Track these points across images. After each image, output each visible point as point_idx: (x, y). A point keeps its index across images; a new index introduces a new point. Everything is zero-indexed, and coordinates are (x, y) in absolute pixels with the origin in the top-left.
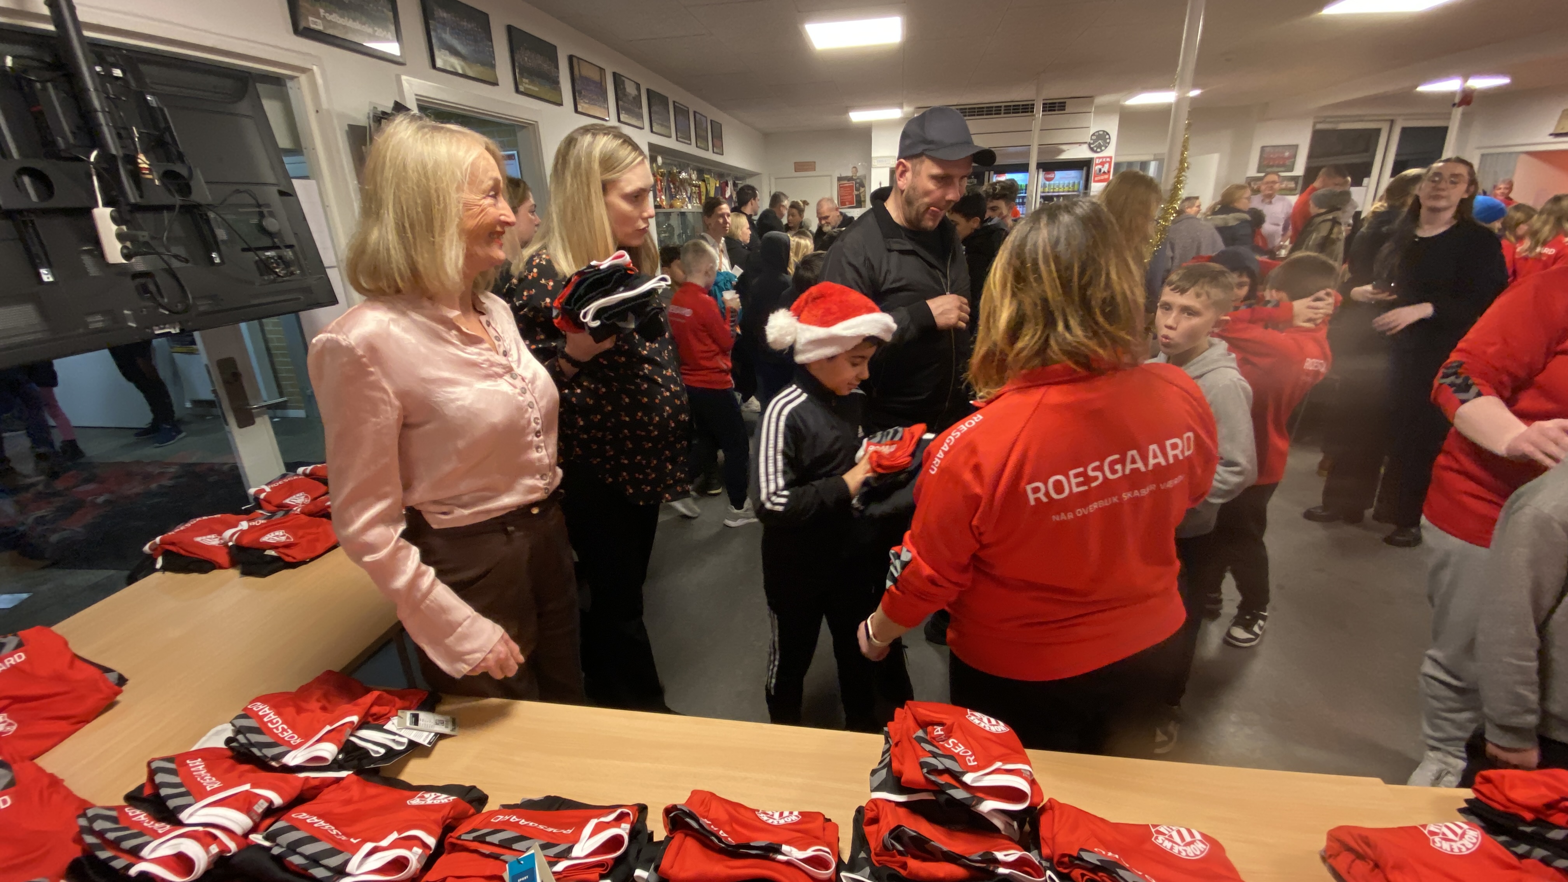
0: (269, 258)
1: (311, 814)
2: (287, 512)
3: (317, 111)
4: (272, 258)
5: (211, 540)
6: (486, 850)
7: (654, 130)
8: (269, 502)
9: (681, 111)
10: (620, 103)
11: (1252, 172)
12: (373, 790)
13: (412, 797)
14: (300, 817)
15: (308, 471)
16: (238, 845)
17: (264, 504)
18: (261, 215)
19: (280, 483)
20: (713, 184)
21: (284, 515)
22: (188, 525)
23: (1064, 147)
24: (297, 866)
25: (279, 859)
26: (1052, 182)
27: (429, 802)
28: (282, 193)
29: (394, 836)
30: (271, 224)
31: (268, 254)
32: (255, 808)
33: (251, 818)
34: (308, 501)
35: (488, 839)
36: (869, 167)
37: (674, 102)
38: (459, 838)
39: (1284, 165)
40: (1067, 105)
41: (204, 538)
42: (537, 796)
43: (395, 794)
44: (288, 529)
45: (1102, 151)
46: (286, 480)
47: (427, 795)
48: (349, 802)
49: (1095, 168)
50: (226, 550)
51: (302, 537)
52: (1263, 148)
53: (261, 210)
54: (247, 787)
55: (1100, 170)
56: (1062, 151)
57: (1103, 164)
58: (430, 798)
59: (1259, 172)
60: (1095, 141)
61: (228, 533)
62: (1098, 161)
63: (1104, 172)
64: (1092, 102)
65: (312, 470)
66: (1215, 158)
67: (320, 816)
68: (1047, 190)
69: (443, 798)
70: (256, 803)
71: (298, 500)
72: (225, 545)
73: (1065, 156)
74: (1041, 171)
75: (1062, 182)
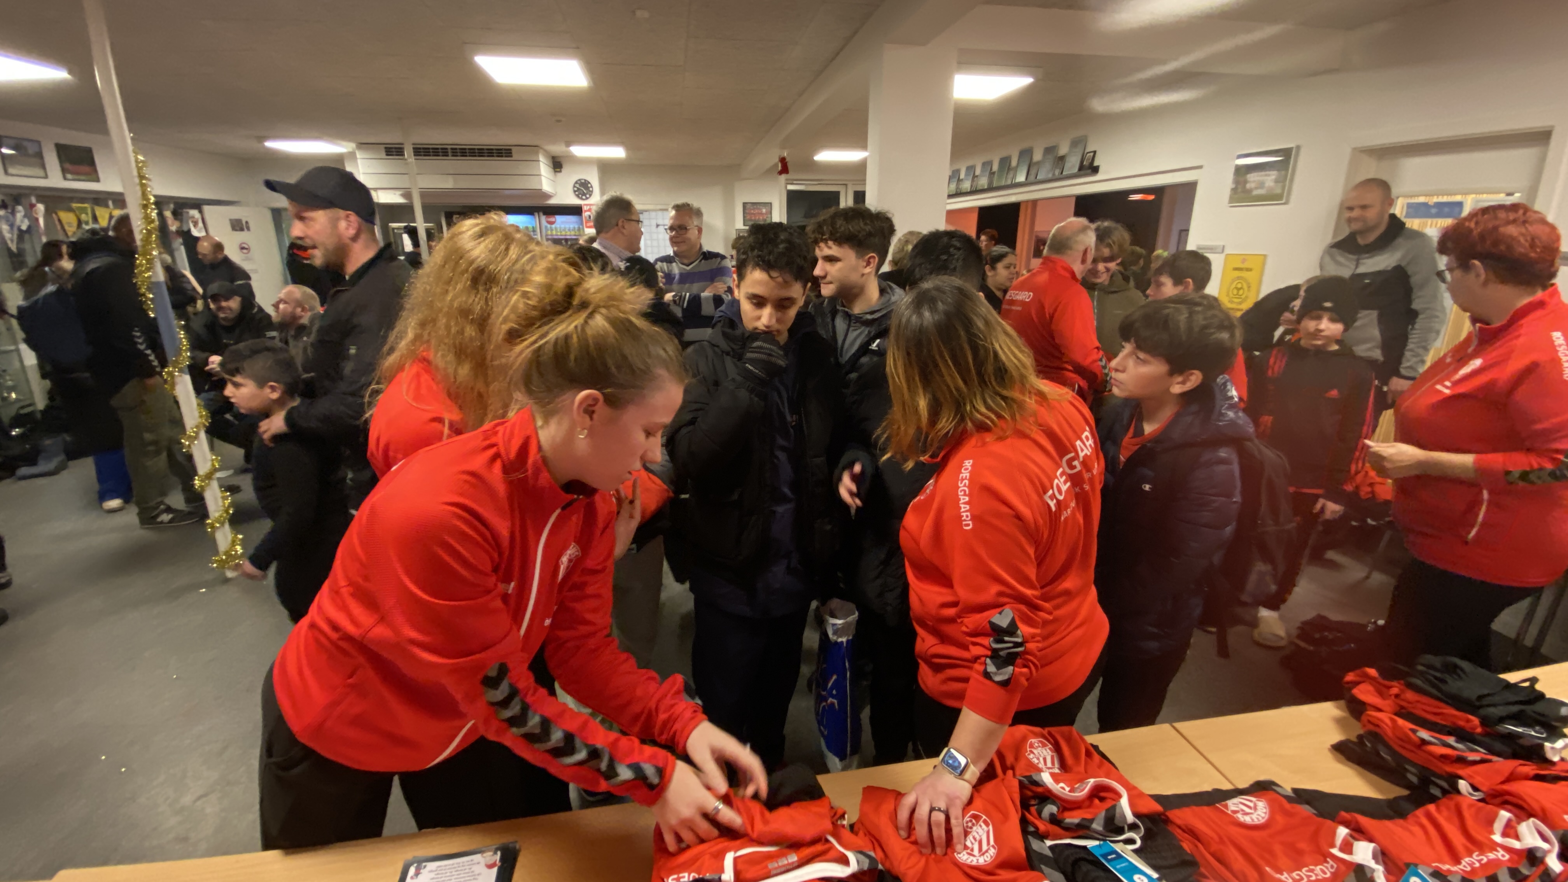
26: (555, 226)
40: (512, 152)
49: (584, 214)
52: (744, 204)
62: (585, 208)
68: (555, 233)
73: (553, 201)
74: (541, 214)
75: (563, 226)
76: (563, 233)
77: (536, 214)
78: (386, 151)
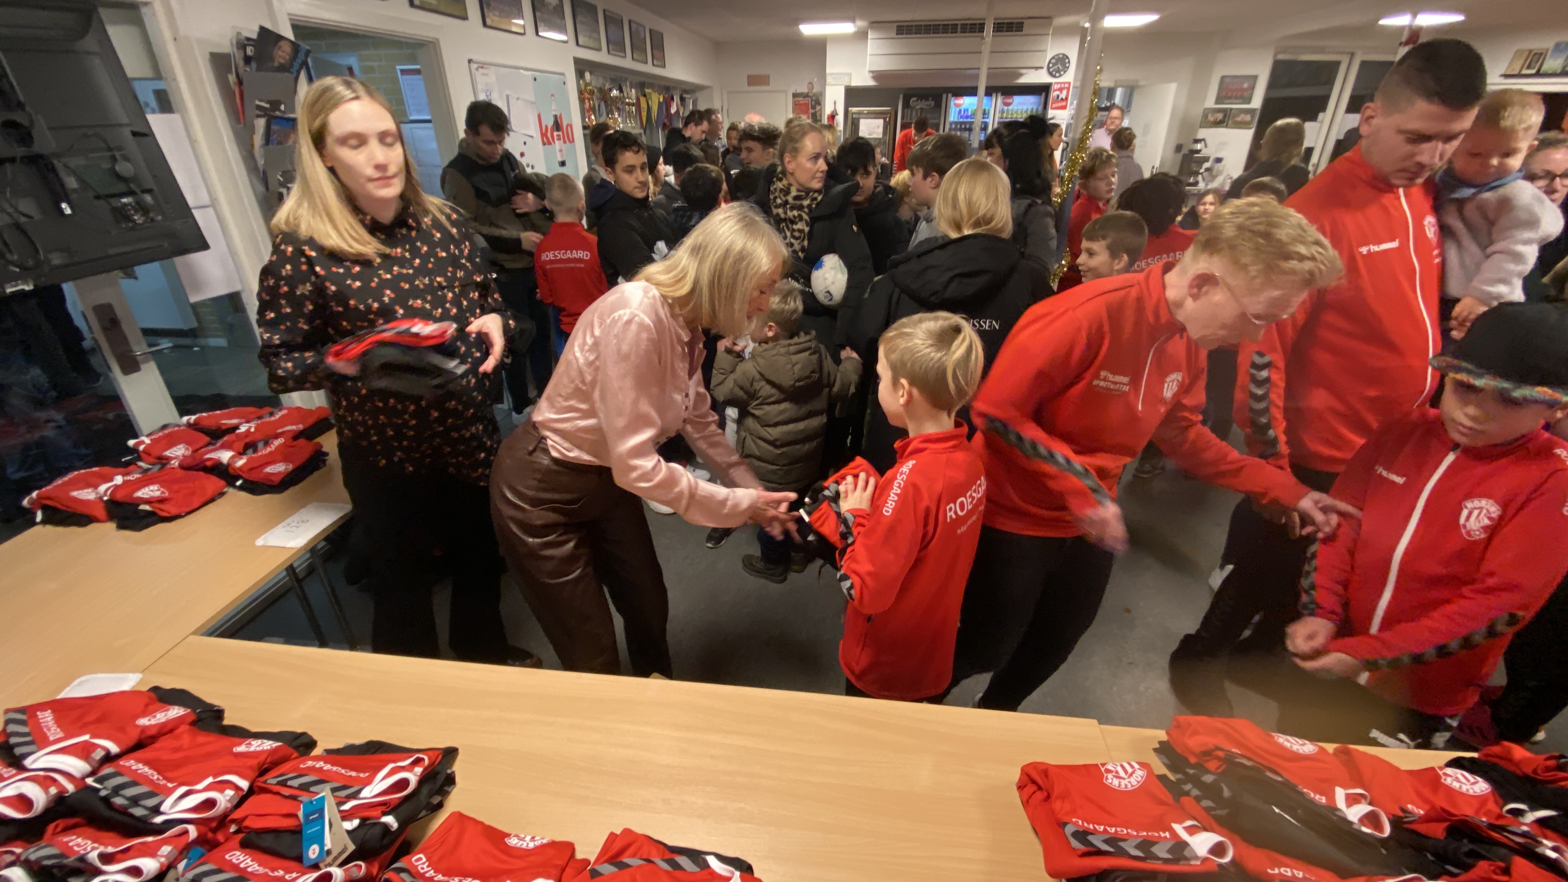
0: (125, 204)
1: (138, 761)
2: (164, 465)
3: (175, 39)
4: (130, 204)
5: (87, 494)
6: (286, 792)
7: (580, 42)
8: (149, 454)
9: (613, 21)
10: (538, 14)
11: (1210, 102)
12: (202, 738)
13: (240, 744)
14: (127, 764)
15: (192, 421)
16: (76, 787)
17: (143, 455)
18: (114, 159)
19: (161, 434)
20: (656, 99)
21: (160, 469)
22: (66, 479)
23: (1023, 71)
24: (120, 806)
25: (106, 800)
26: (1010, 107)
27: (252, 749)
28: (135, 134)
29: (210, 780)
30: (124, 168)
31: (124, 200)
32: (93, 755)
33: (89, 763)
34: (188, 453)
35: (289, 783)
36: (824, 84)
37: (604, 11)
38: (265, 782)
39: (1241, 97)
40: (1025, 25)
41: (81, 492)
42: (359, 741)
43: (225, 741)
44: (163, 484)
45: (1060, 76)
46: (166, 432)
47: (253, 743)
48: (178, 750)
49: (1054, 94)
50: (102, 505)
51: (177, 492)
52: (1223, 78)
53: (113, 152)
54: (86, 737)
55: (1058, 96)
56: (1021, 75)
57: (1061, 90)
58: (256, 745)
59: (1217, 102)
60: (1054, 65)
61: (102, 488)
62: (1056, 87)
63: (1062, 99)
64: (1050, 24)
65: (195, 420)
66: (1173, 86)
67: (146, 763)
68: (1005, 115)
69: (268, 745)
70: (94, 751)
71: (179, 452)
72: (101, 498)
73: (1023, 80)
74: (999, 95)
75: (1020, 108)
76: (1015, 115)
77: (994, 95)
78: (897, 30)
